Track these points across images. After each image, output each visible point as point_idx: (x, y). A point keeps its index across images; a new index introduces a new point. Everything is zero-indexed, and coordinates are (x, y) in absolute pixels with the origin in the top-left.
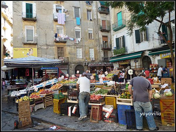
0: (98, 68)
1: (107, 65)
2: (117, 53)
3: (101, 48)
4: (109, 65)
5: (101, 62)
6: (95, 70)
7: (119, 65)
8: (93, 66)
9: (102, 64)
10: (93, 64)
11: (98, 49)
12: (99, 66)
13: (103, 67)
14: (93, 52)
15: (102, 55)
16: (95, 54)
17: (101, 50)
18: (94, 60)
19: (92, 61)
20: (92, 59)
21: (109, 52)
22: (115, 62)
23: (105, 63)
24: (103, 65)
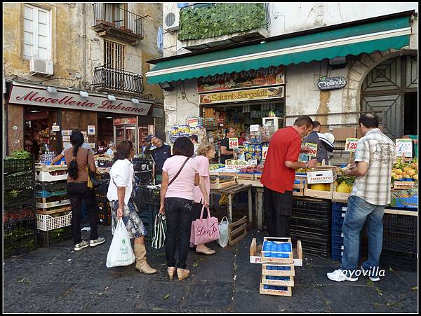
0: (68, 117)
1: (119, 111)
2: (200, 29)
3: (91, 22)
4: (129, 109)
5: (88, 90)
6: (55, 128)
7: (202, 107)
8: (43, 104)
9: (92, 100)
10: (42, 94)
11: (74, 22)
12: (75, 107)
13: (95, 118)
14: (48, 30)
15: (96, 55)
16: (60, 46)
17: (92, 34)
18: (49, 70)
19: (37, 75)
20: (40, 63)
21: (129, 50)
22: (176, 86)
23: (111, 98)
24: (98, 104)
